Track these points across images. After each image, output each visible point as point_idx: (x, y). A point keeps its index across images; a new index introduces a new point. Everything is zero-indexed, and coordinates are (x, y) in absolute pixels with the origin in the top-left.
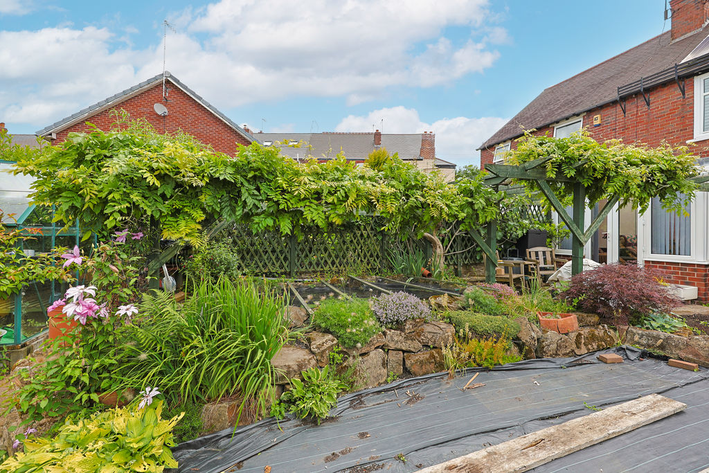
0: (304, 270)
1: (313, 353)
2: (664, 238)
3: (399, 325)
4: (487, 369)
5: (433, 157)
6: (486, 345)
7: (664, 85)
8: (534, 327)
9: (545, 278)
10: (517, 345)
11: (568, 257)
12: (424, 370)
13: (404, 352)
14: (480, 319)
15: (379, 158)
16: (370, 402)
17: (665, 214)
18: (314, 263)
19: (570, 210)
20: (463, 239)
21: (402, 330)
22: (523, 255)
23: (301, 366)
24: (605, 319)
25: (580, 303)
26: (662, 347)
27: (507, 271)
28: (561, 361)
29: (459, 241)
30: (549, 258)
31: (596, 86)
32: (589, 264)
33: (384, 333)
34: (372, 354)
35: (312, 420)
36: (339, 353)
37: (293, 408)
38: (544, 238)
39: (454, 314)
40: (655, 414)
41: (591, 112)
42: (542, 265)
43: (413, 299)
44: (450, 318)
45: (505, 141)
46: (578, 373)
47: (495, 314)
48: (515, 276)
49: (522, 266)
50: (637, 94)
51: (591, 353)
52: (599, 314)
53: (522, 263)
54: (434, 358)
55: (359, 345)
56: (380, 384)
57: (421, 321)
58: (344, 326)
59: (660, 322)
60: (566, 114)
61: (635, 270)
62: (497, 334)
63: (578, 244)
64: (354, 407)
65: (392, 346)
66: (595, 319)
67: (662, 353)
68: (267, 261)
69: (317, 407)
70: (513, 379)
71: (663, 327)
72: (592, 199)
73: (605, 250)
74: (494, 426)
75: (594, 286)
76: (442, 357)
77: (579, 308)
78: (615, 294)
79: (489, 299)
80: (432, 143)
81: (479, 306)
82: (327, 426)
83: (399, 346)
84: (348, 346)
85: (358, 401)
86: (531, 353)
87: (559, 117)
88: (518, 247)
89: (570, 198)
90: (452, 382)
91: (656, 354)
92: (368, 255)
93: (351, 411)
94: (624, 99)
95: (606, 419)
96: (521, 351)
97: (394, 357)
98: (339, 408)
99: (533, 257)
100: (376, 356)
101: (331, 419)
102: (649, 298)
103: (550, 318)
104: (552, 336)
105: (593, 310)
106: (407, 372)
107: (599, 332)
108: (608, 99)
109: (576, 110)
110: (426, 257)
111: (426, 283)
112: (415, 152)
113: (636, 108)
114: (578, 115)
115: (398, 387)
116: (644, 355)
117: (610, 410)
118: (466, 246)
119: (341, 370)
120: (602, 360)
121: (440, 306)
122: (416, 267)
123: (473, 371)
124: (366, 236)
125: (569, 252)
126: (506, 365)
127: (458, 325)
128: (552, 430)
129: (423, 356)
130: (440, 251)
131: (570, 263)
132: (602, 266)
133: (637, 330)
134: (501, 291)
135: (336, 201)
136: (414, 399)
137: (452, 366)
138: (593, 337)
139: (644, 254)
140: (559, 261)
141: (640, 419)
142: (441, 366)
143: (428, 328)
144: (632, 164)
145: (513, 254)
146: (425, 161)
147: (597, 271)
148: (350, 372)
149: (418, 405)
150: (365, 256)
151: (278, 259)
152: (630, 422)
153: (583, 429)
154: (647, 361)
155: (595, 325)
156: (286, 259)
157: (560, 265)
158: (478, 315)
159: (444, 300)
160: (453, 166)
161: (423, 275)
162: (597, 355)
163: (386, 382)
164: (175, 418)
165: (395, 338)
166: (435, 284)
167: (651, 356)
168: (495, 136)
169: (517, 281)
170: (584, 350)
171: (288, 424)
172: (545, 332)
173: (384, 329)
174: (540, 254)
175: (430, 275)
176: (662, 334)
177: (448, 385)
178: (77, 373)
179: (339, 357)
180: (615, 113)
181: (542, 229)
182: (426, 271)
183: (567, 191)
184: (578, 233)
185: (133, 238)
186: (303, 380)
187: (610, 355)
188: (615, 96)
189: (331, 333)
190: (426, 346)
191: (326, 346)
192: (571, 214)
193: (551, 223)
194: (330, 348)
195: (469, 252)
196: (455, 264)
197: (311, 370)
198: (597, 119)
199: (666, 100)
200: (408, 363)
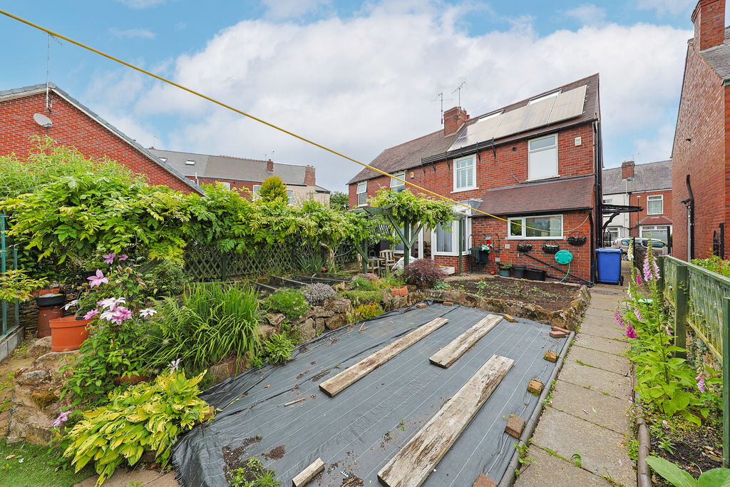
0: (233, 274)
1: (273, 325)
2: (442, 244)
3: (320, 303)
4: (369, 320)
5: (314, 185)
6: (367, 307)
7: (441, 161)
8: (389, 294)
9: (390, 267)
10: (382, 305)
11: (401, 255)
12: (337, 326)
13: (324, 318)
14: (363, 294)
15: (274, 183)
16: (311, 348)
17: (442, 231)
18: (242, 268)
19: (402, 230)
20: (344, 246)
21: (322, 306)
22: (378, 255)
23: (268, 334)
24: (419, 287)
25: (408, 280)
26: (441, 297)
27: (370, 265)
28: (400, 310)
29: (342, 247)
30: (391, 256)
31: (411, 154)
32: (412, 259)
33: (312, 309)
34: (307, 322)
35: (282, 362)
36: (288, 324)
37: (267, 359)
38: (388, 244)
39: (349, 293)
40: (438, 325)
41: (409, 170)
42: (388, 260)
43: (327, 287)
44: (347, 295)
45: (363, 181)
46: (409, 315)
47: (370, 290)
48: (375, 268)
49: (378, 262)
50: (430, 164)
51: (413, 305)
52: (416, 285)
53: (378, 260)
54: (342, 318)
55: (301, 317)
56: (313, 338)
57: (331, 299)
58: (290, 307)
59: (440, 286)
60: (397, 169)
61: (430, 261)
62: (373, 300)
63: (406, 249)
64: (303, 352)
65: (317, 315)
66: (415, 287)
67: (440, 300)
68: (201, 270)
69: (285, 354)
70: (381, 322)
71: (441, 288)
72: (413, 225)
73: (417, 250)
74: (376, 344)
75: (414, 271)
76: (346, 317)
77: (408, 283)
78: (423, 274)
79: (366, 282)
80: (313, 174)
81: (362, 287)
82: (290, 364)
83: (321, 315)
84: (293, 318)
85: (303, 348)
86: (388, 308)
87: (393, 171)
88: (375, 250)
89: (403, 223)
90: (352, 330)
91: (439, 301)
92: (283, 260)
93: (301, 354)
94: (424, 165)
95: (421, 331)
96: (384, 309)
97: (319, 322)
98: (295, 354)
99: (383, 256)
100: (309, 322)
101: (291, 360)
102: (436, 275)
103: (395, 289)
104: (397, 298)
105: (414, 283)
106: (327, 328)
107: (417, 294)
108: (417, 164)
109: (402, 168)
110: (324, 260)
111: (325, 276)
112: (301, 180)
113: (429, 171)
114: (403, 171)
115: (324, 337)
116: (435, 302)
117: (422, 327)
118: (346, 251)
119: (291, 334)
120: (418, 307)
121: (340, 289)
122: (318, 267)
123: (361, 322)
124: (281, 246)
125: (402, 252)
126: (377, 316)
127: (353, 298)
128: (401, 339)
129: (336, 318)
130: (332, 255)
131: (403, 258)
132: (416, 259)
133: (432, 291)
134: (371, 278)
135: (280, 229)
136: (334, 341)
137: (351, 321)
138: (414, 297)
139: (434, 252)
140: (396, 258)
141: (433, 328)
142: (345, 322)
143: (337, 302)
144: (428, 208)
145: (372, 255)
146: (308, 187)
147: (415, 263)
148: (296, 333)
149: (338, 343)
150: (281, 261)
151: (211, 267)
152: (430, 330)
153: (412, 337)
154: (436, 305)
155: (415, 291)
156: (218, 266)
157: (397, 260)
158: (362, 292)
159: (342, 285)
160: (328, 192)
161: (322, 272)
162: (416, 305)
163: (316, 336)
164: (201, 374)
165: (319, 311)
166: (331, 277)
167: (437, 302)
168: (357, 176)
169: (376, 270)
170: (411, 304)
171: (265, 369)
172: (394, 296)
173: (311, 306)
174: (387, 254)
175: (326, 271)
176: (441, 291)
177: (350, 331)
178: (120, 359)
179: (288, 326)
180: (420, 172)
181: (388, 239)
182: (324, 269)
183: (401, 221)
184: (407, 243)
185: (120, 260)
186: (271, 342)
187: (421, 304)
188: (420, 163)
189: (281, 313)
190: (336, 313)
191: (280, 320)
192: (403, 233)
193: (391, 235)
194: (282, 322)
195: (347, 254)
196: (339, 263)
197: (275, 335)
198: (412, 175)
199: (442, 168)
200: (328, 323)
